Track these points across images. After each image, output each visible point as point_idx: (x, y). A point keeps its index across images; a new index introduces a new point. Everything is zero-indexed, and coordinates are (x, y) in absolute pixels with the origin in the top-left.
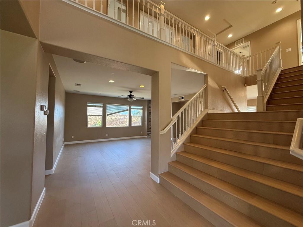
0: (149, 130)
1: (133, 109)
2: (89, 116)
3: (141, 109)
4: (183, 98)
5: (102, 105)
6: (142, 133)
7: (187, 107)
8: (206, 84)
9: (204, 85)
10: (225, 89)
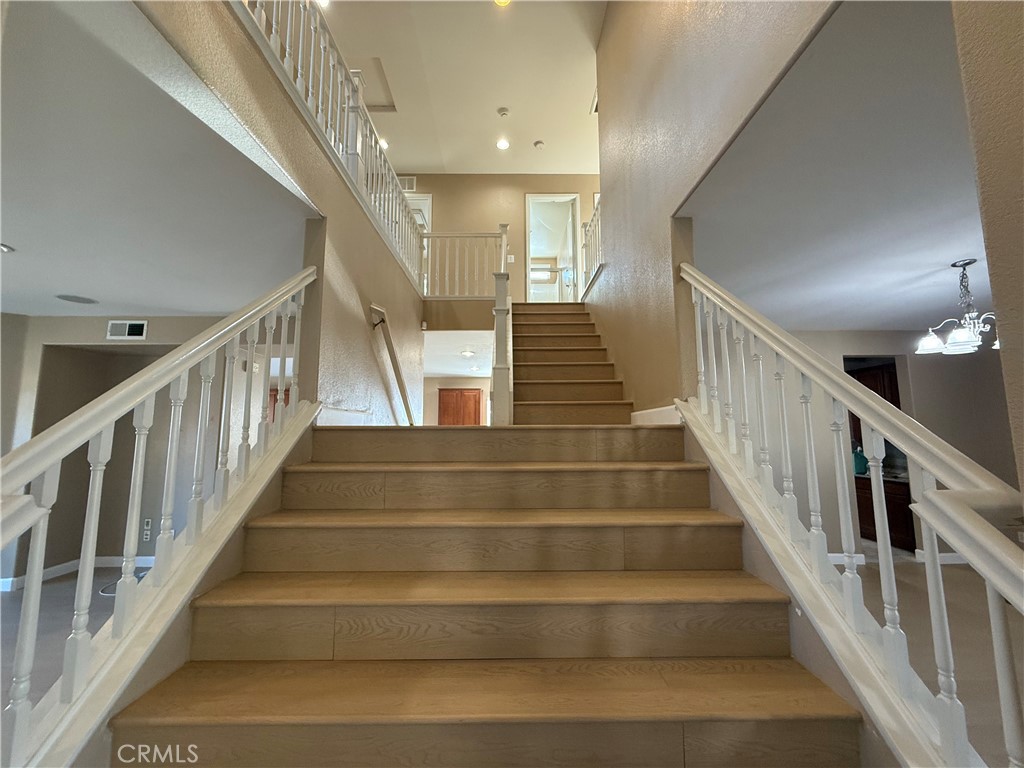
4: (136, 330)
7: (185, 377)
8: (313, 269)
9: (305, 267)
10: (383, 321)
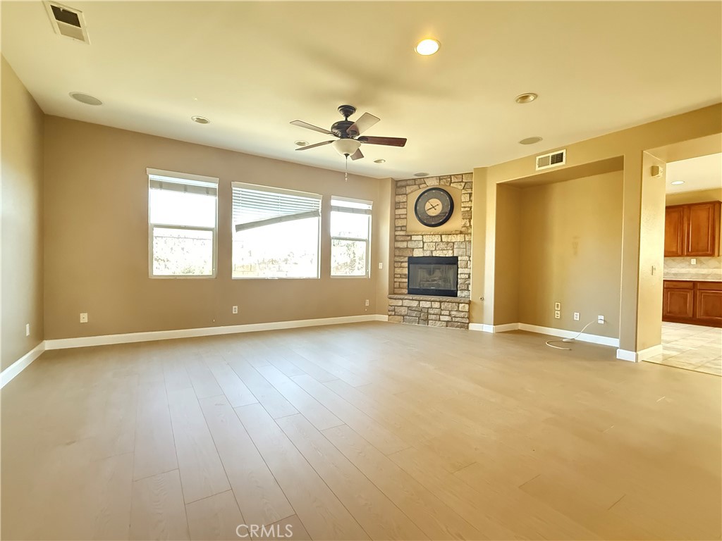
0: (395, 294)
1: (339, 209)
2: (156, 229)
3: (366, 212)
5: (215, 186)
6: (367, 304)
